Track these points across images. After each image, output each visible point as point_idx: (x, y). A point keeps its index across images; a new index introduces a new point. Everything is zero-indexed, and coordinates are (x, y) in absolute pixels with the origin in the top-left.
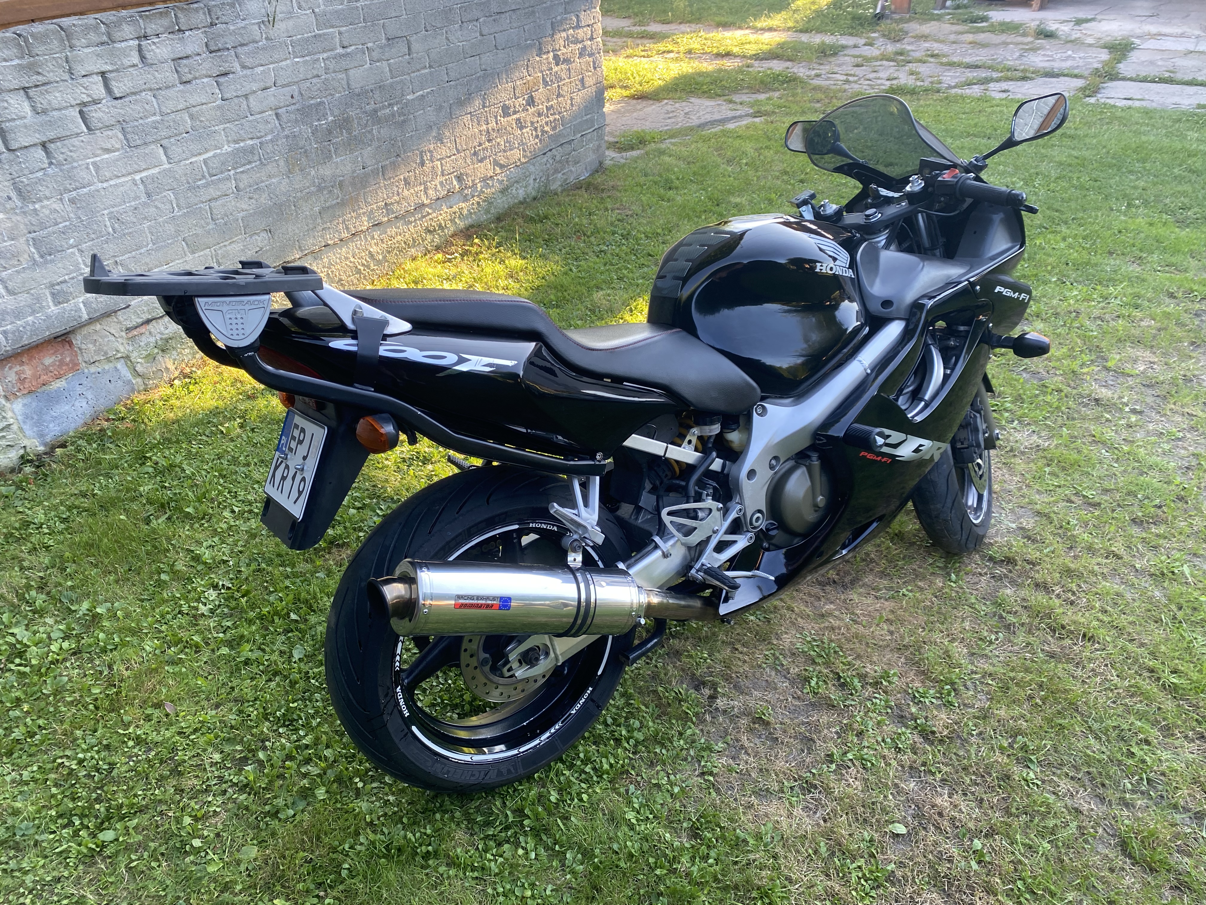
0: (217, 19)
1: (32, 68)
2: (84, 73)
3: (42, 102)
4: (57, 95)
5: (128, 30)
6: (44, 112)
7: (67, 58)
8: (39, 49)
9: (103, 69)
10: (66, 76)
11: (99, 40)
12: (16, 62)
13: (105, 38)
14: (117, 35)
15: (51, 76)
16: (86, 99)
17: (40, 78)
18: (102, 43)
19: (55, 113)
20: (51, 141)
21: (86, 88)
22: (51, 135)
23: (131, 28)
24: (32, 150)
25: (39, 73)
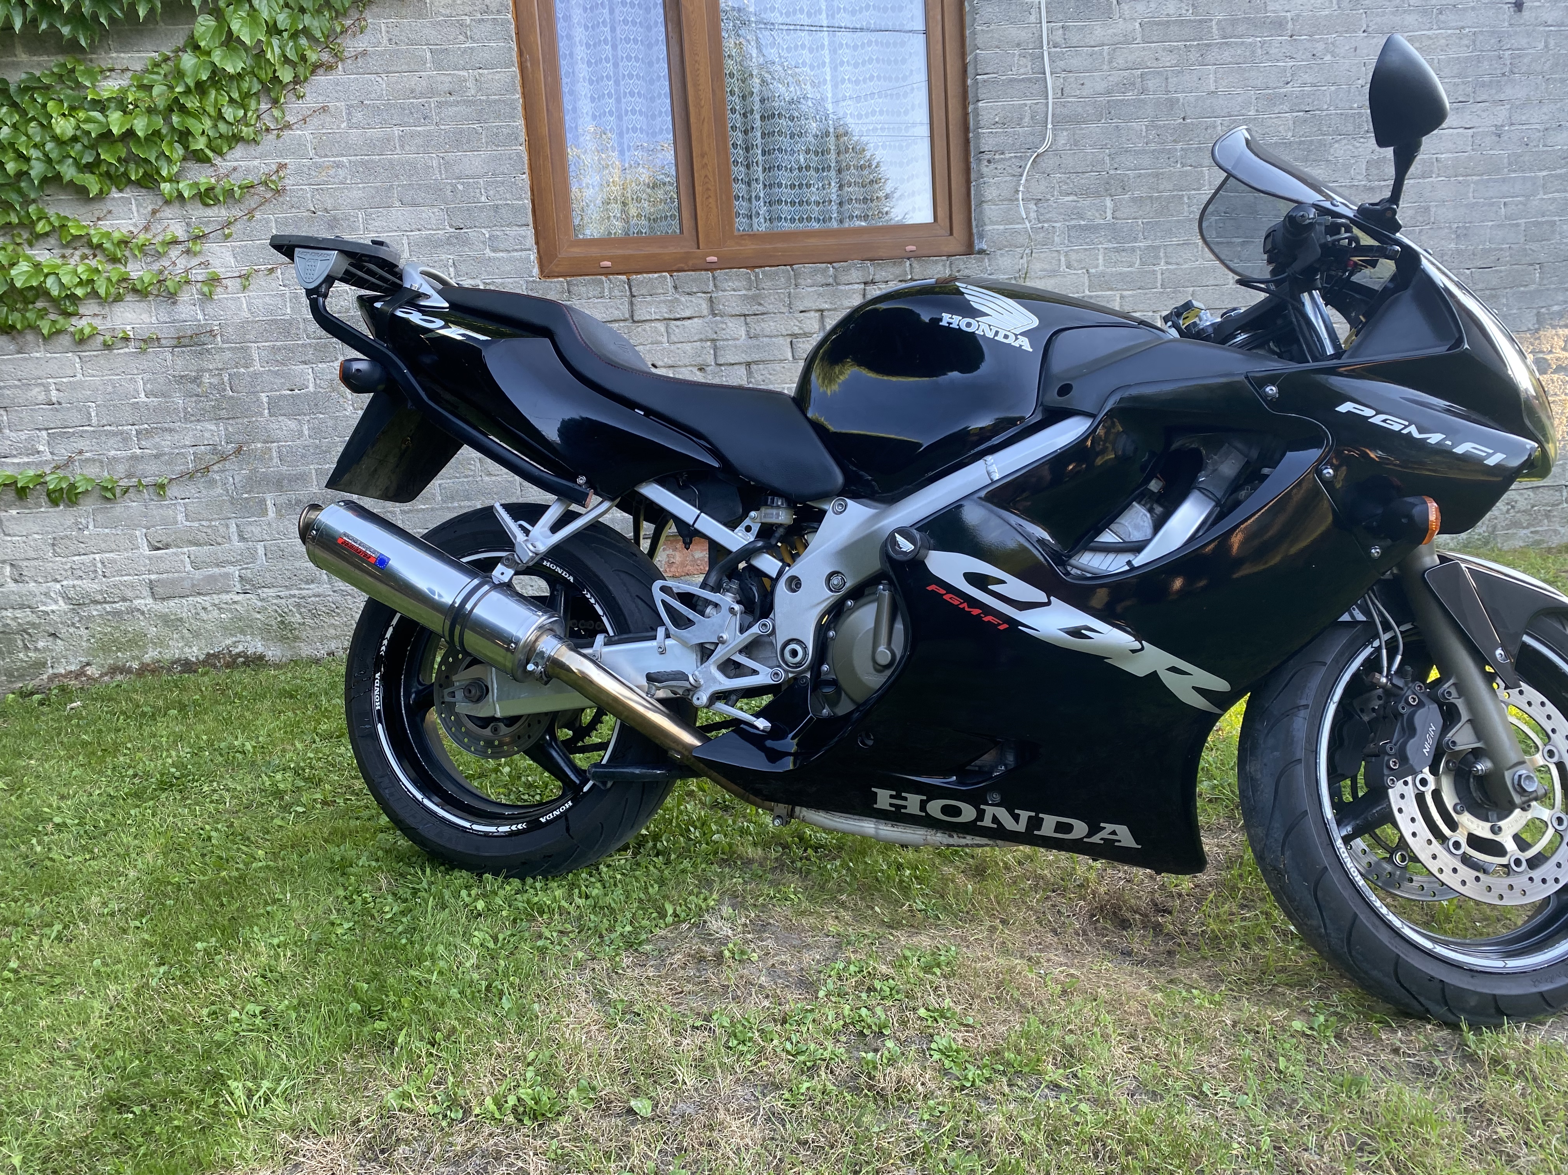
0: (959, 271)
1: (756, 299)
2: (802, 309)
3: (756, 328)
4: (772, 324)
6: (756, 337)
7: (790, 294)
8: (767, 284)
9: (821, 307)
10: (785, 310)
11: (824, 281)
12: (744, 292)
13: (831, 280)
14: (843, 278)
15: (771, 308)
16: (797, 330)
17: (760, 308)
18: (828, 285)
19: (765, 340)
20: (756, 362)
21: (800, 322)
22: (756, 357)
23: (860, 273)
24: (736, 367)
25: (760, 304)
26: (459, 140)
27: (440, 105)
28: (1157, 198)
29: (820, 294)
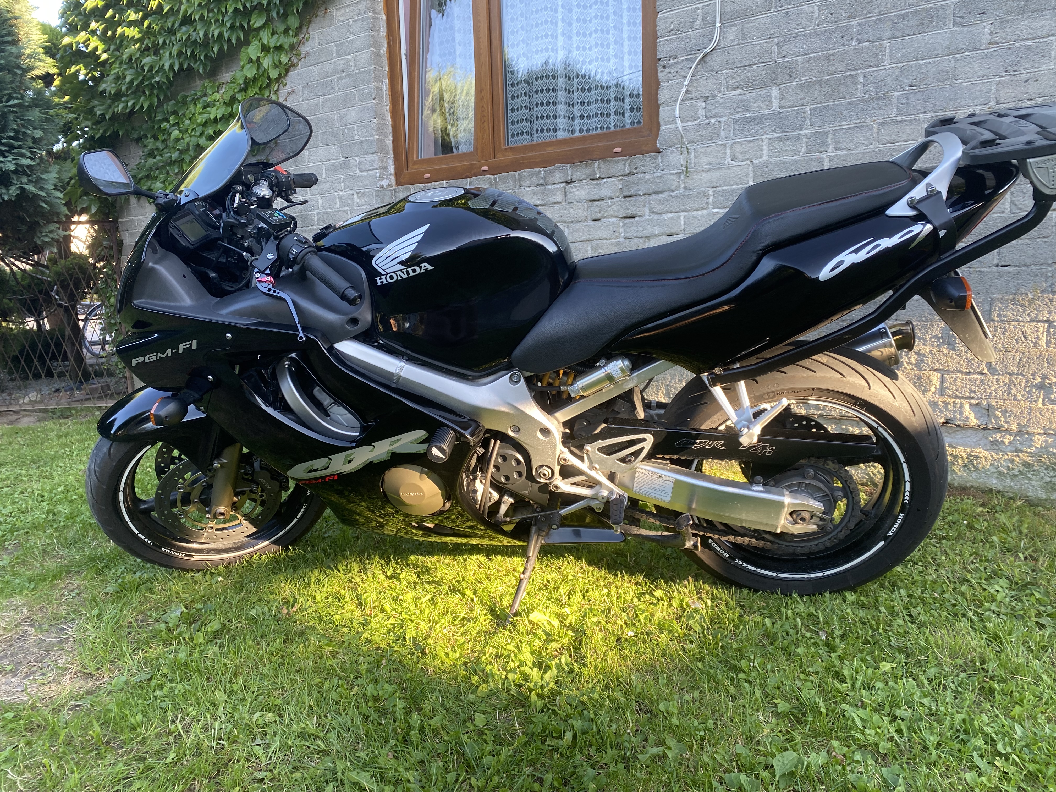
0: (636, 169)
5: (558, 176)
13: (542, 181)
26: (347, 101)
27: (339, 79)
28: (826, 81)
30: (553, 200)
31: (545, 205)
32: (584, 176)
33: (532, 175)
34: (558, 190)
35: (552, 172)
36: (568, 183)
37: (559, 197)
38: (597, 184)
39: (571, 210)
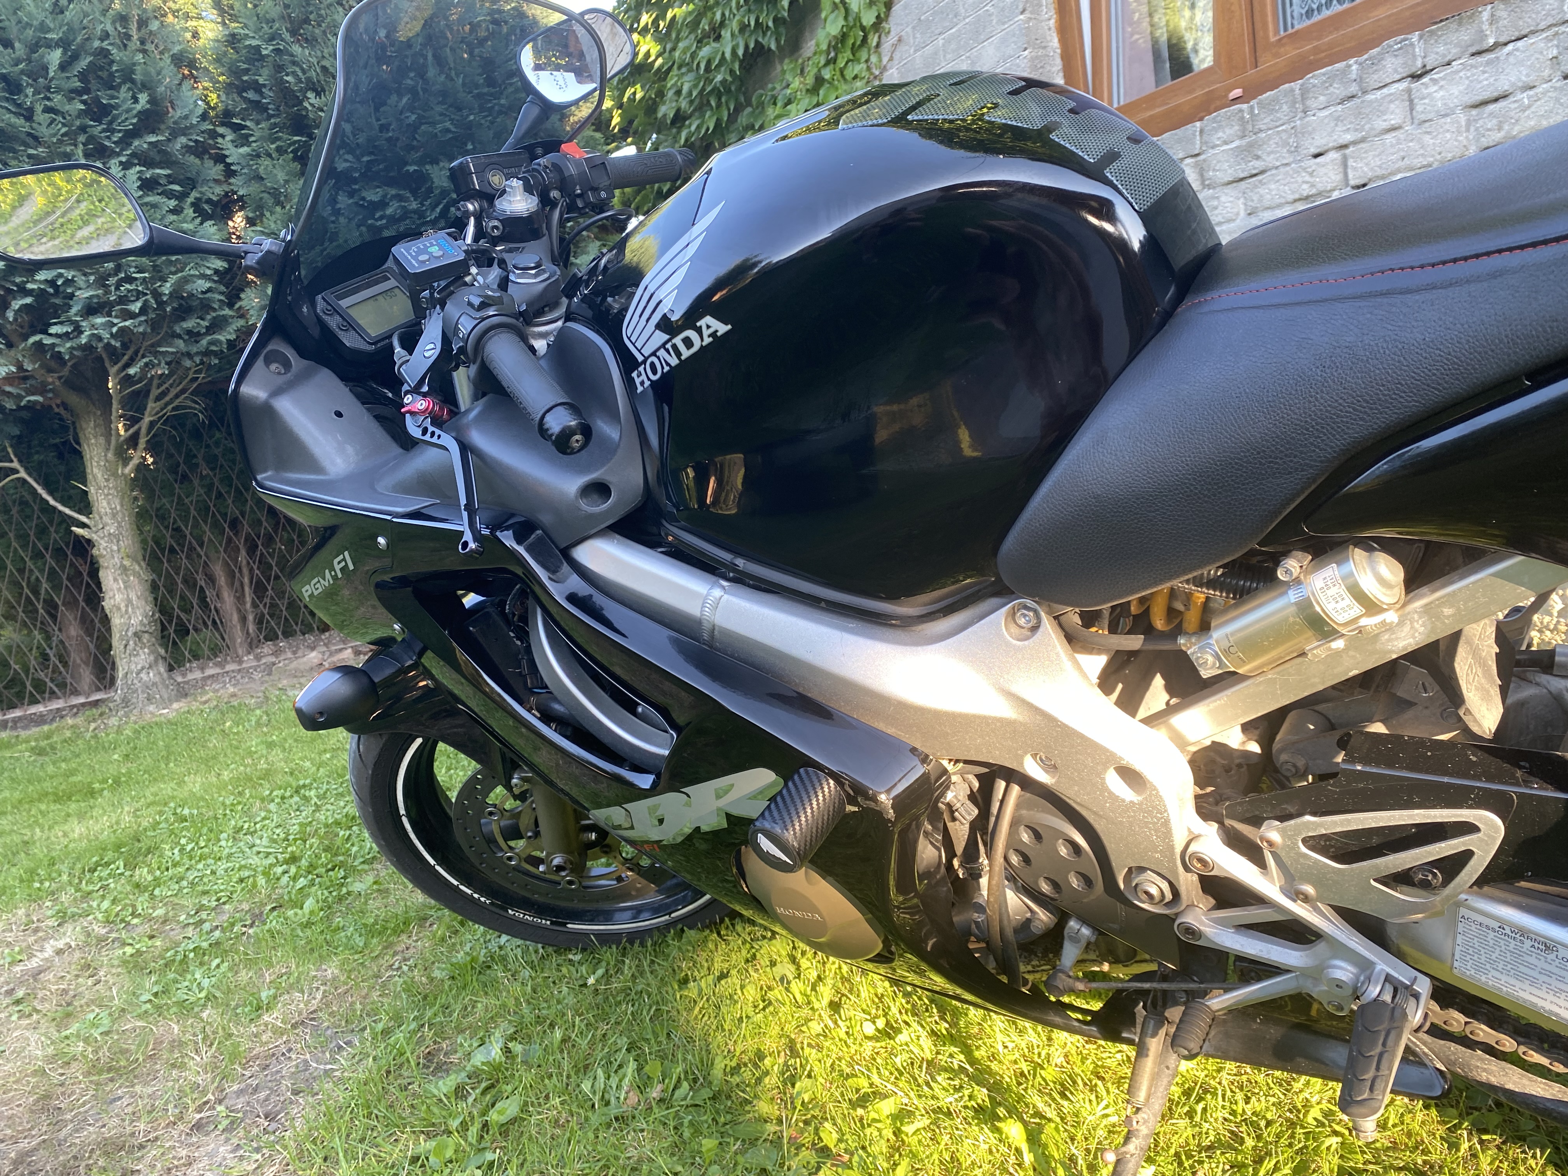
1: (1250, 151)
2: (1314, 150)
3: (1255, 198)
4: (1273, 186)
5: (1392, 67)
6: (1254, 212)
7: (1296, 130)
8: (1266, 121)
9: (1341, 141)
10: (1292, 159)
11: (1345, 93)
12: (1236, 143)
13: (1354, 88)
15: (1269, 160)
16: (1307, 190)
17: (1257, 163)
18: (1350, 98)
19: (1268, 214)
21: (1311, 174)
23: (1400, 60)
25: (1258, 158)
29: (1338, 119)
30: (1381, 124)
31: (1363, 140)
32: (1455, 51)
33: (1331, 78)
34: (1391, 98)
35: (1375, 62)
36: (1416, 77)
37: (1396, 115)
38: (1488, 63)
39: (1427, 139)
